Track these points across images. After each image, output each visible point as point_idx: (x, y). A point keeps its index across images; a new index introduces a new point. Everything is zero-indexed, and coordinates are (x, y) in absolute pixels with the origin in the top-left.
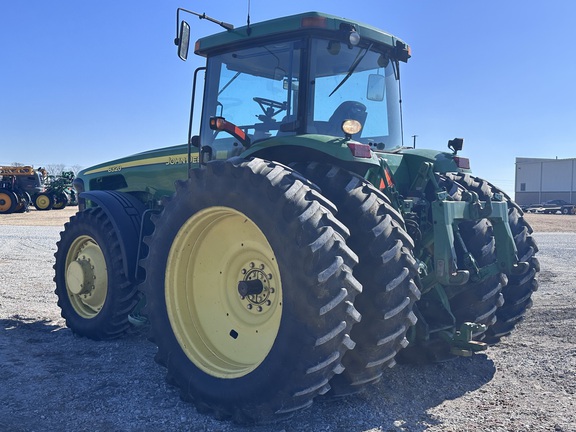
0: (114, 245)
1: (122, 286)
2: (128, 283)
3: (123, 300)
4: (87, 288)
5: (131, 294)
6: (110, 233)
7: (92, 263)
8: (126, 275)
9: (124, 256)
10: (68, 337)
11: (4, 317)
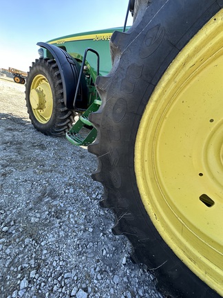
0: (58, 82)
1: (61, 110)
2: (66, 108)
3: (62, 118)
4: (41, 107)
5: (67, 116)
6: (56, 74)
7: (44, 92)
8: (65, 103)
9: (64, 90)
10: (32, 130)
11: (2, 112)
